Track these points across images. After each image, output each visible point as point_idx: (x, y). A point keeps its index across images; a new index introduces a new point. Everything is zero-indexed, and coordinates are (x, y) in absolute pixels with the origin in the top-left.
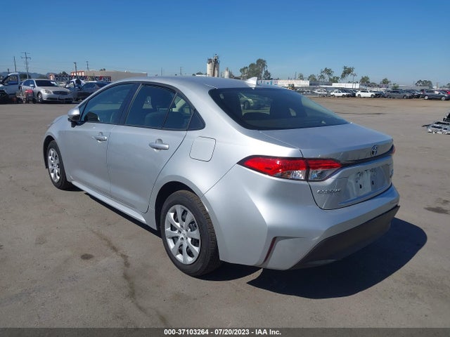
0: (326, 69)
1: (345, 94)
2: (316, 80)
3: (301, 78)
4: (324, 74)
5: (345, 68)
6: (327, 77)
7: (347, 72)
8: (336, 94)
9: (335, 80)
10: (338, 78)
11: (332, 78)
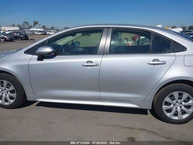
0: (25, 22)
1: (42, 33)
2: (21, 27)
3: (13, 26)
4: (25, 24)
5: (34, 21)
6: (26, 26)
7: (36, 23)
8: (38, 33)
9: (31, 27)
10: (32, 26)
11: (29, 26)
